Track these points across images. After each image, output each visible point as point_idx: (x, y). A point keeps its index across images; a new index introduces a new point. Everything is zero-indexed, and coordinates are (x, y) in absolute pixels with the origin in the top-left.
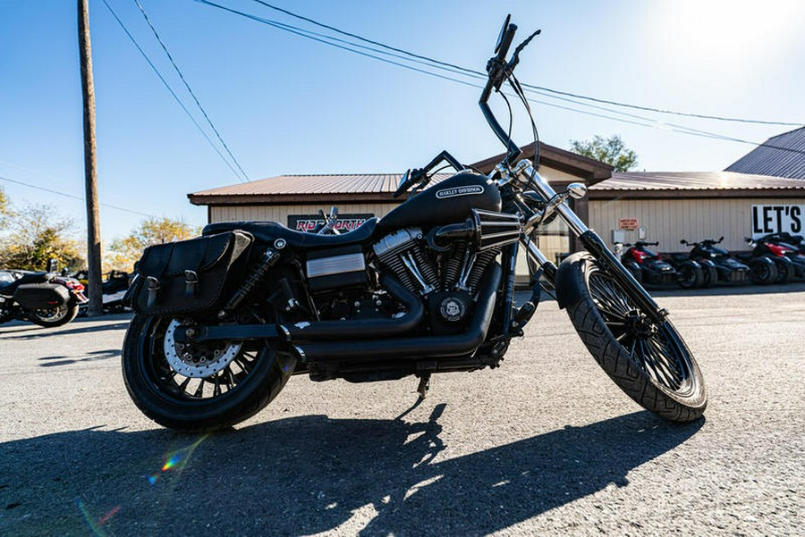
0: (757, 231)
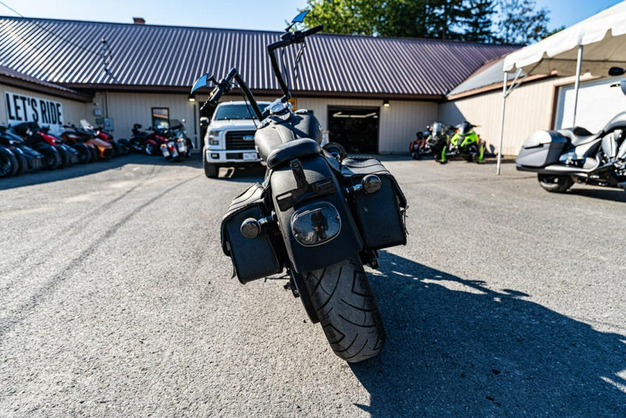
0: (12, 118)
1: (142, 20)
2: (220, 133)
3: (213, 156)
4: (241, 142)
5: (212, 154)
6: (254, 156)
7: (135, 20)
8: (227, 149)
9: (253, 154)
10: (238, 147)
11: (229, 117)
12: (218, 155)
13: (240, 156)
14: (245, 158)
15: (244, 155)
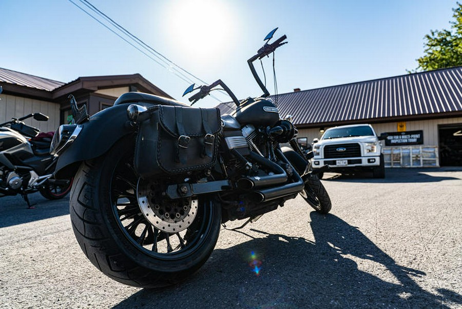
1: (299, 89)
2: (321, 147)
3: (316, 163)
4: (335, 152)
5: (315, 162)
6: (345, 163)
7: (295, 90)
8: (325, 158)
9: (344, 161)
10: (333, 156)
11: (332, 136)
12: (319, 162)
13: (334, 163)
14: (337, 164)
15: (337, 161)
